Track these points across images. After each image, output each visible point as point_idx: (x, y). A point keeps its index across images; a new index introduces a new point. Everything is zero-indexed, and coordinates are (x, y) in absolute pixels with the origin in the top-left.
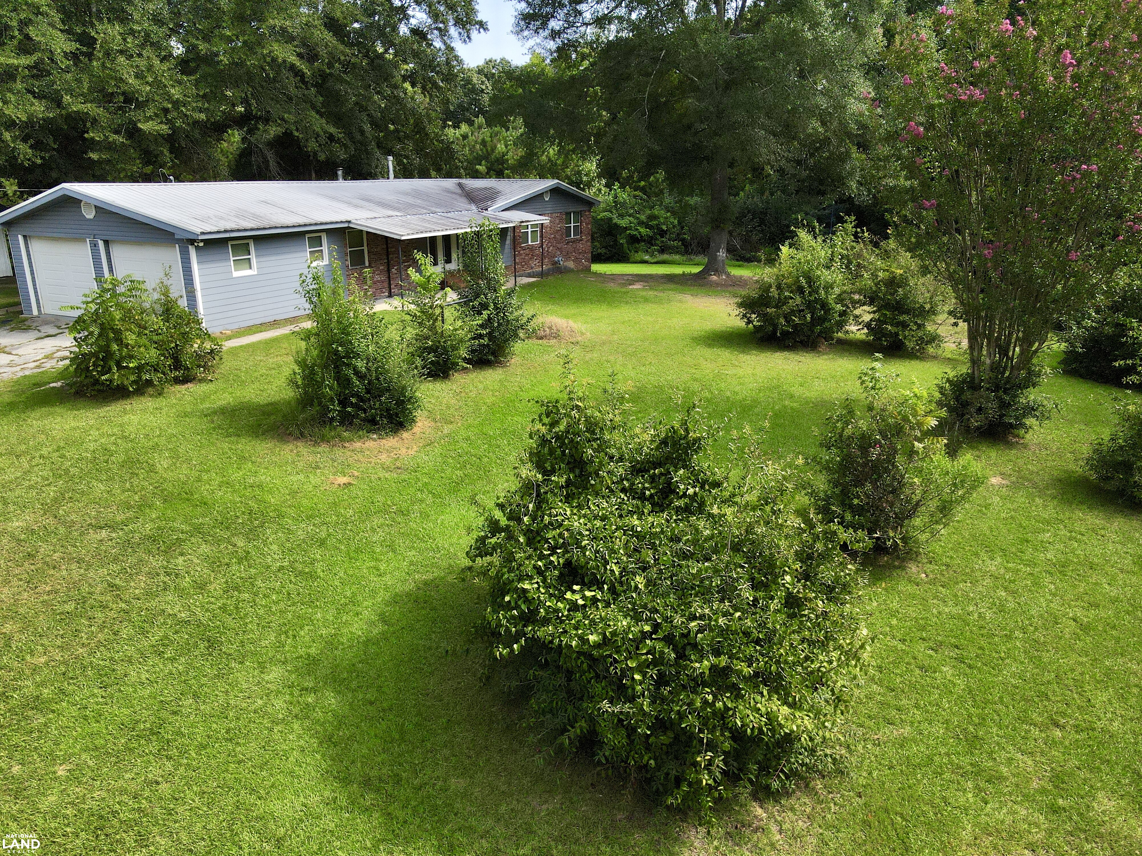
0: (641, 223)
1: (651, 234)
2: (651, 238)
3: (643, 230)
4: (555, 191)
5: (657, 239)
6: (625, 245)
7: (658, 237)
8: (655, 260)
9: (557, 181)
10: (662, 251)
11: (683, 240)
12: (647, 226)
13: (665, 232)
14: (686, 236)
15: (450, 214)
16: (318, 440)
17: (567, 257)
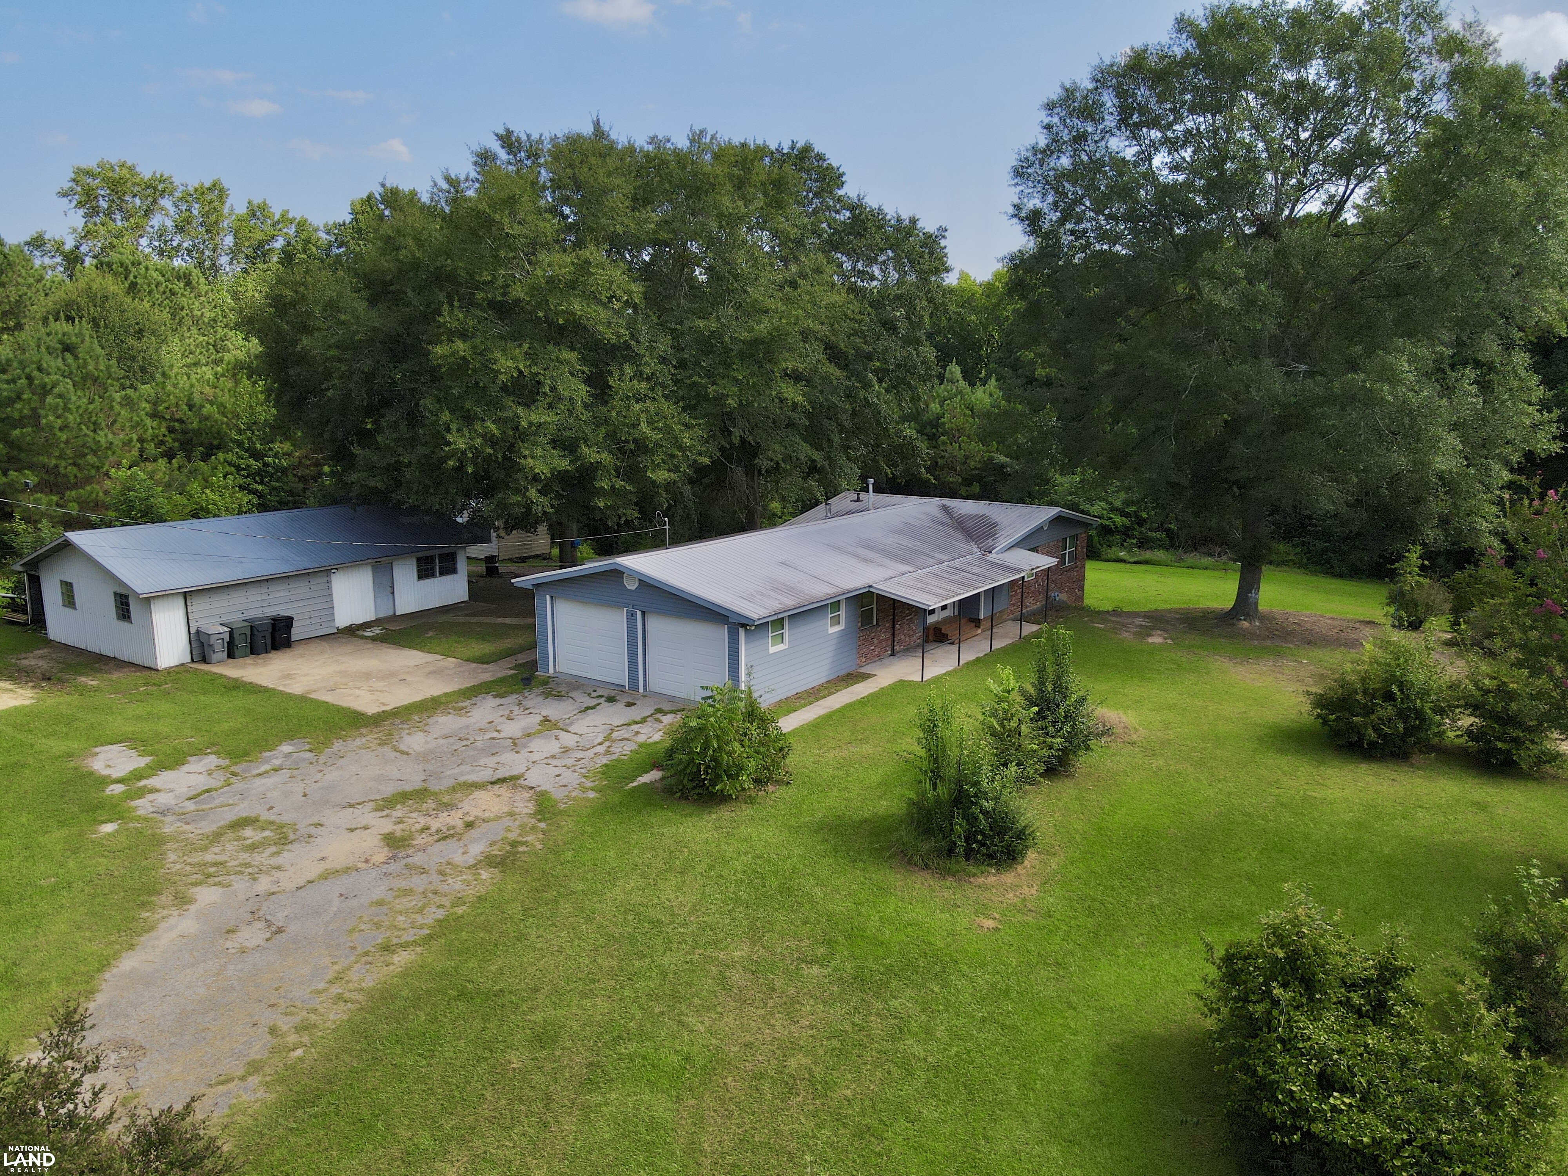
0: (1114, 509)
1: (1128, 523)
2: (1127, 528)
3: (1119, 520)
4: (1058, 520)
5: (1134, 529)
6: (1096, 538)
7: (1136, 526)
8: (1135, 559)
9: (1060, 509)
10: (1143, 544)
11: (1168, 531)
12: (1123, 514)
13: (1145, 520)
14: (1172, 526)
15: (956, 563)
16: (944, 873)
17: (1061, 589)
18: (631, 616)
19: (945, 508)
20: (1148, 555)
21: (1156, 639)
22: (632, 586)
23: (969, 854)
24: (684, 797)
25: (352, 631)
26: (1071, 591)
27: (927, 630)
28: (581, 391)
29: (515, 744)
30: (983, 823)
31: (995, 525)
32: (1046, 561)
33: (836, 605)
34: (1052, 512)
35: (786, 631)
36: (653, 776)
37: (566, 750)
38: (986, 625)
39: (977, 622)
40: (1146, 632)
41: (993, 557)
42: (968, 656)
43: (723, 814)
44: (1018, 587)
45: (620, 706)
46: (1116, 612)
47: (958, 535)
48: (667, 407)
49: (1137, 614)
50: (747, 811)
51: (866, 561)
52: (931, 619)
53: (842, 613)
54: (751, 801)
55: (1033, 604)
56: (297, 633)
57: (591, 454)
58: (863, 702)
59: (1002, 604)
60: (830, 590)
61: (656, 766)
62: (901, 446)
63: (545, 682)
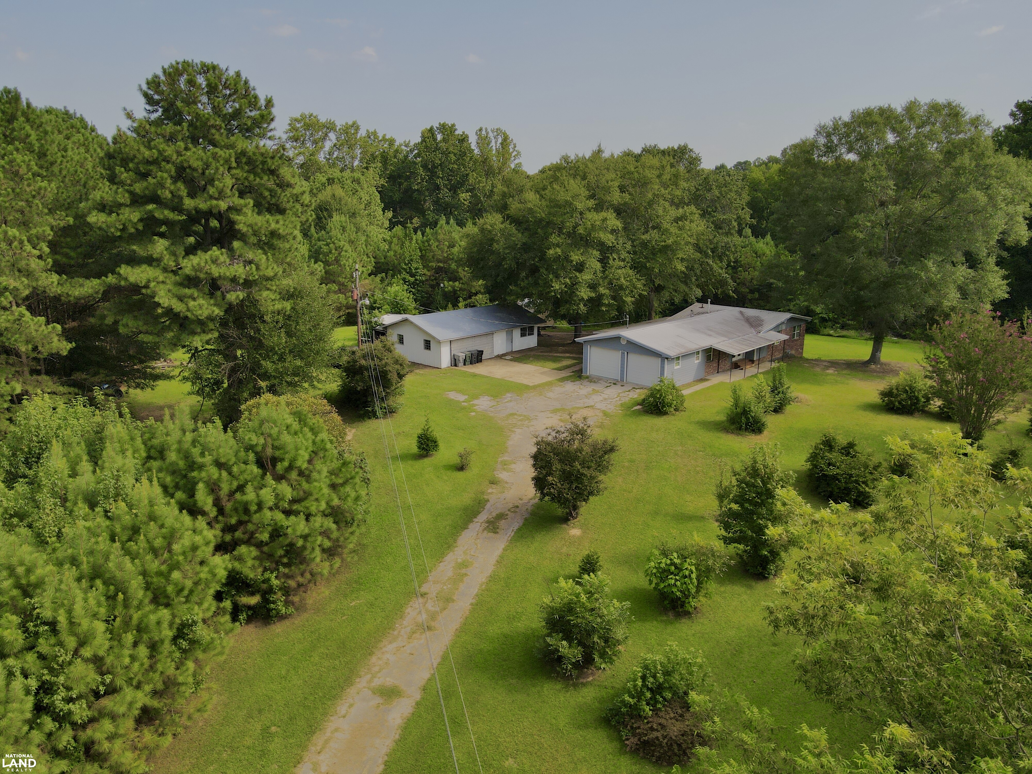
9: (793, 314)
15: (745, 337)
16: (738, 434)
17: (792, 348)
18: (623, 353)
19: (741, 313)
20: (844, 333)
21: (830, 371)
22: (624, 342)
23: (746, 429)
24: (652, 413)
25: (500, 357)
26: (797, 350)
27: (732, 363)
28: (598, 266)
29: (586, 397)
30: (751, 420)
31: (762, 321)
32: (784, 337)
33: (698, 352)
34: (788, 315)
35: (680, 361)
36: (639, 407)
37: (605, 399)
38: (756, 363)
39: (753, 361)
40: (827, 368)
41: (761, 334)
42: (748, 374)
43: (665, 418)
44: (771, 347)
45: (618, 386)
46: (816, 360)
47: (747, 325)
48: (631, 272)
49: (825, 361)
50: (673, 418)
51: (710, 335)
52: (734, 359)
53: (700, 355)
54: (673, 415)
55: (778, 355)
56: (484, 357)
57: (602, 290)
58: (708, 388)
59: (763, 355)
60: (697, 347)
61: (639, 404)
62: (721, 281)
63: (587, 377)
